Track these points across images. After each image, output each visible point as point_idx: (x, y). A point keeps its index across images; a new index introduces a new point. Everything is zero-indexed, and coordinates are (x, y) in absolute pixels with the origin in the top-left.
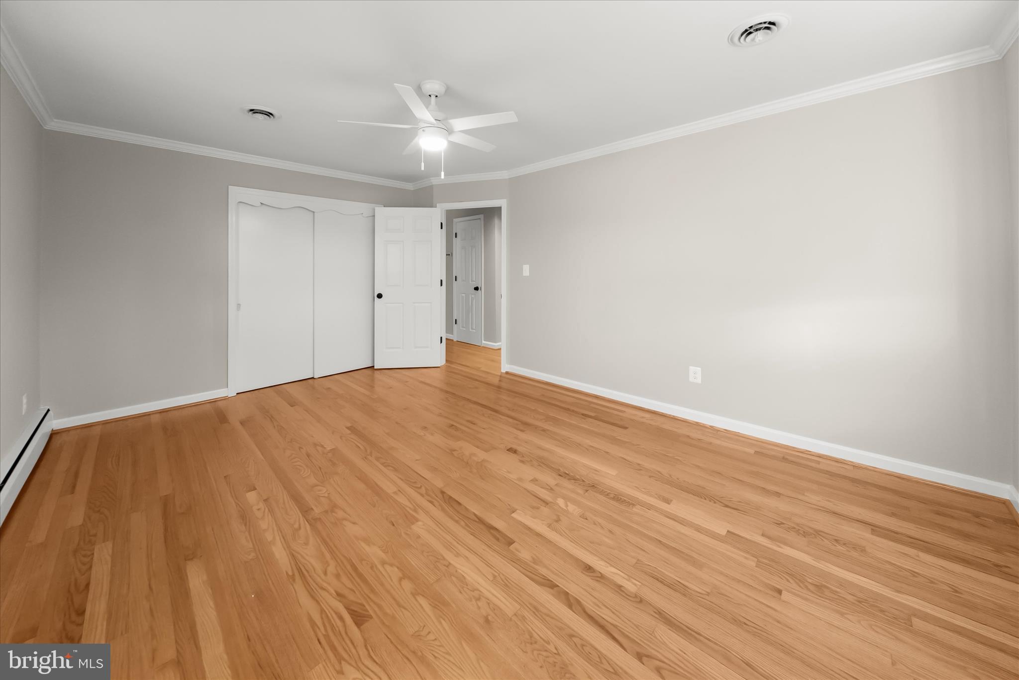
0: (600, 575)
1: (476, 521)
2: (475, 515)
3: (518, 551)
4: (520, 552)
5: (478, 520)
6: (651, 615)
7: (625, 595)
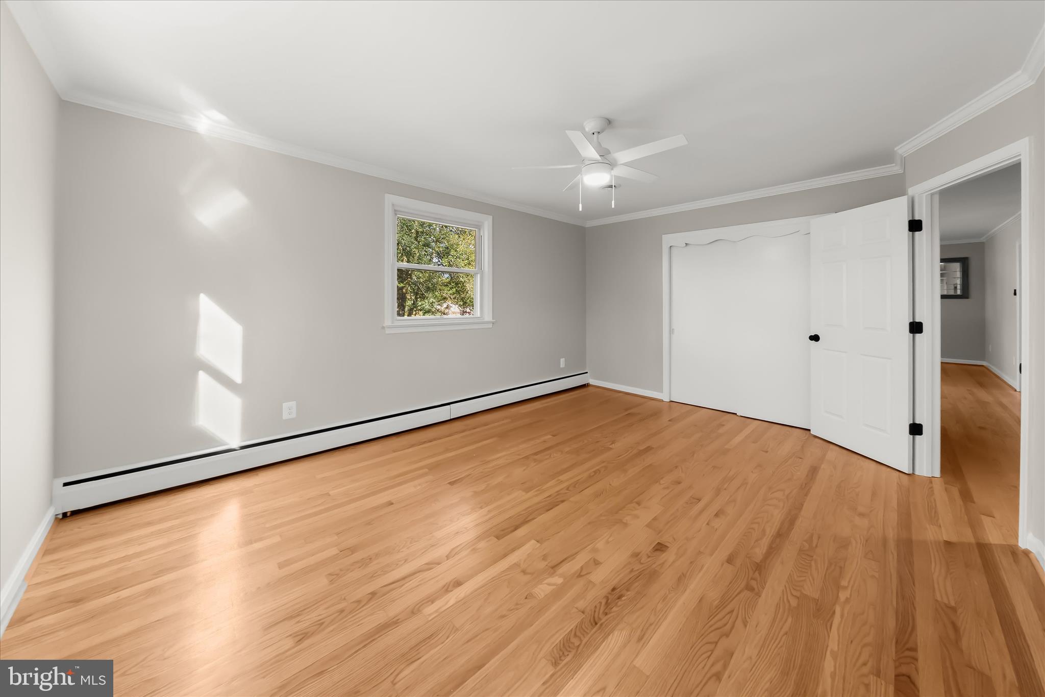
0: (449, 590)
1: (527, 518)
2: (533, 519)
3: (489, 541)
4: (487, 541)
5: (527, 520)
6: (396, 616)
7: (423, 602)
